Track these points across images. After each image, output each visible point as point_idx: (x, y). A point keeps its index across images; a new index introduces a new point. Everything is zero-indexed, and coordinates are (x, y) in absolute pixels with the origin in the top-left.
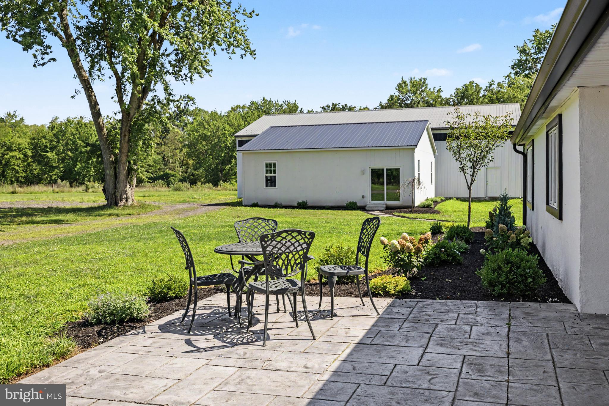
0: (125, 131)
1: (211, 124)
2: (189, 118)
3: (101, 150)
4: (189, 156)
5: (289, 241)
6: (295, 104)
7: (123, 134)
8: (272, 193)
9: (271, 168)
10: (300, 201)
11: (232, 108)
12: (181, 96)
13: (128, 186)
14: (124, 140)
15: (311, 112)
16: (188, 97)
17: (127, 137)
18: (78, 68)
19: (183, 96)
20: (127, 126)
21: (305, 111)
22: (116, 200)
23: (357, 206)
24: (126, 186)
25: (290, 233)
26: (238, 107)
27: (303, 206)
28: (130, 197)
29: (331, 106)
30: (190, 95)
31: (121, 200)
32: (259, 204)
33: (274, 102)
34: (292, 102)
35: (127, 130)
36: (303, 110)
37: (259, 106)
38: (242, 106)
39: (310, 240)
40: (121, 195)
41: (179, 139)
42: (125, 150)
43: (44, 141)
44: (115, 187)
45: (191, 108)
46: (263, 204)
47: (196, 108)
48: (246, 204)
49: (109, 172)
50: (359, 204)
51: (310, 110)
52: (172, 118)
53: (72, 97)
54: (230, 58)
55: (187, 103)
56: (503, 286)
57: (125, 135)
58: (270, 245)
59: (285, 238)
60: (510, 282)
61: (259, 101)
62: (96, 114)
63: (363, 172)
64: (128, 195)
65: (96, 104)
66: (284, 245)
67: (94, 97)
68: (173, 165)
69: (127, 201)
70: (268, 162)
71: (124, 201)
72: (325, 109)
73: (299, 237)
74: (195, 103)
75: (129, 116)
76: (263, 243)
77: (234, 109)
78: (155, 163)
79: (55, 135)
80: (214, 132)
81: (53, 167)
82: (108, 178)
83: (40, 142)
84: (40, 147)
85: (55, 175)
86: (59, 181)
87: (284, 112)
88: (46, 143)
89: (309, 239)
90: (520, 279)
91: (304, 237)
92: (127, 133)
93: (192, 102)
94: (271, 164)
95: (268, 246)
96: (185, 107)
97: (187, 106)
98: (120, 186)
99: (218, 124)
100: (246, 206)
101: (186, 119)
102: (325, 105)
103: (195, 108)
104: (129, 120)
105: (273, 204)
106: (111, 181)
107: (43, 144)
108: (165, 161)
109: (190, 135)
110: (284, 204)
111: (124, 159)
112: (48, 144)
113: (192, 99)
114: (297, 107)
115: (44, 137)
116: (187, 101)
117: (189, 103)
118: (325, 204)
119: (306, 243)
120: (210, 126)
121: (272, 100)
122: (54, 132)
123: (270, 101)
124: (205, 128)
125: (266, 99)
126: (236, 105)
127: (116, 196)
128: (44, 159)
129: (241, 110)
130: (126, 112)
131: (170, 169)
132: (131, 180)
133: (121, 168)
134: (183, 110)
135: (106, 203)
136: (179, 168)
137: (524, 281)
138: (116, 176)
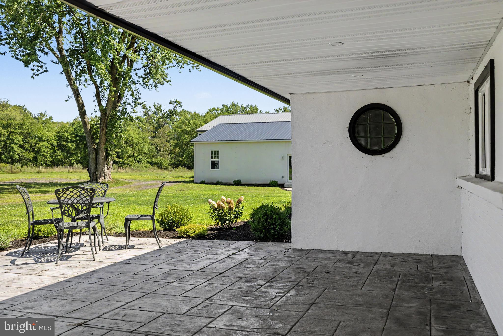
0: (103, 126)
1: (191, 122)
2: (177, 117)
3: (86, 140)
4: (176, 146)
5: (75, 194)
6: (256, 107)
7: (101, 128)
8: (216, 174)
9: (215, 154)
10: (236, 180)
11: (209, 110)
12: (171, 101)
13: (106, 167)
14: (102, 132)
15: (268, 113)
16: (176, 101)
17: (105, 130)
18: (70, 80)
19: (172, 101)
20: (104, 122)
21: (264, 112)
22: (96, 177)
23: (277, 184)
24: (104, 167)
25: (75, 188)
26: (214, 109)
27: (238, 183)
28: (107, 175)
29: (283, 109)
30: (178, 100)
31: (100, 177)
32: (206, 181)
33: (240, 106)
34: (254, 105)
35: (105, 125)
36: (262, 112)
37: (229, 109)
38: (216, 108)
39: (93, 194)
40: (100, 174)
41: (167, 134)
42: (103, 140)
43: (66, 134)
44: (96, 168)
45: (179, 110)
46: (209, 182)
47: (183, 110)
48: (197, 182)
49: (92, 156)
50: (279, 183)
51: (267, 112)
52: (164, 117)
53: (66, 101)
54: (180, 72)
55: (175, 106)
56: (261, 232)
57: (103, 129)
58: (62, 196)
59: (72, 192)
60: (265, 228)
61: (229, 104)
62: (83, 113)
63: (283, 158)
64: (106, 173)
65: (83, 105)
66: (72, 196)
67: (81, 101)
68: (163, 153)
69: (104, 178)
70: (213, 150)
71: (103, 178)
72: (278, 111)
73: (83, 192)
74: (181, 106)
75: (106, 115)
76: (58, 195)
77: (211, 111)
78: (149, 151)
79: (75, 129)
80: (193, 128)
81: (72, 154)
82: (91, 160)
83: (63, 135)
84: (63, 138)
85: (74, 160)
86: (75, 164)
87: (247, 113)
88: (68, 135)
89: (91, 193)
90: (272, 226)
91: (86, 191)
92: (104, 128)
93: (179, 105)
94: (215, 152)
95: (61, 197)
96: (174, 109)
97: (176, 108)
98: (100, 167)
99: (197, 122)
100: (197, 183)
101: (175, 118)
102: (278, 108)
103: (181, 110)
104: (105, 118)
105: (215, 182)
106: (93, 163)
107: (65, 136)
108: (158, 150)
109: (175, 130)
110: (224, 182)
111: (103, 147)
112: (69, 137)
113: (180, 103)
114: (257, 109)
115: (67, 132)
116: (175, 105)
117: (177, 106)
118: (254, 182)
119: (89, 195)
120: (190, 124)
121: (239, 104)
122: (74, 127)
123: (237, 105)
124: (186, 125)
125: (234, 103)
126: (212, 108)
127: (96, 174)
128: (66, 147)
129: (216, 112)
130: (103, 112)
131: (161, 156)
132: (108, 162)
133: (101, 154)
134: (173, 111)
135: (89, 179)
136: (167, 156)
137: (274, 229)
138: (97, 159)
